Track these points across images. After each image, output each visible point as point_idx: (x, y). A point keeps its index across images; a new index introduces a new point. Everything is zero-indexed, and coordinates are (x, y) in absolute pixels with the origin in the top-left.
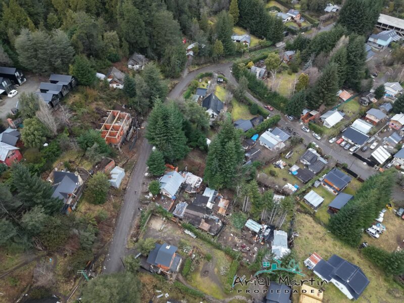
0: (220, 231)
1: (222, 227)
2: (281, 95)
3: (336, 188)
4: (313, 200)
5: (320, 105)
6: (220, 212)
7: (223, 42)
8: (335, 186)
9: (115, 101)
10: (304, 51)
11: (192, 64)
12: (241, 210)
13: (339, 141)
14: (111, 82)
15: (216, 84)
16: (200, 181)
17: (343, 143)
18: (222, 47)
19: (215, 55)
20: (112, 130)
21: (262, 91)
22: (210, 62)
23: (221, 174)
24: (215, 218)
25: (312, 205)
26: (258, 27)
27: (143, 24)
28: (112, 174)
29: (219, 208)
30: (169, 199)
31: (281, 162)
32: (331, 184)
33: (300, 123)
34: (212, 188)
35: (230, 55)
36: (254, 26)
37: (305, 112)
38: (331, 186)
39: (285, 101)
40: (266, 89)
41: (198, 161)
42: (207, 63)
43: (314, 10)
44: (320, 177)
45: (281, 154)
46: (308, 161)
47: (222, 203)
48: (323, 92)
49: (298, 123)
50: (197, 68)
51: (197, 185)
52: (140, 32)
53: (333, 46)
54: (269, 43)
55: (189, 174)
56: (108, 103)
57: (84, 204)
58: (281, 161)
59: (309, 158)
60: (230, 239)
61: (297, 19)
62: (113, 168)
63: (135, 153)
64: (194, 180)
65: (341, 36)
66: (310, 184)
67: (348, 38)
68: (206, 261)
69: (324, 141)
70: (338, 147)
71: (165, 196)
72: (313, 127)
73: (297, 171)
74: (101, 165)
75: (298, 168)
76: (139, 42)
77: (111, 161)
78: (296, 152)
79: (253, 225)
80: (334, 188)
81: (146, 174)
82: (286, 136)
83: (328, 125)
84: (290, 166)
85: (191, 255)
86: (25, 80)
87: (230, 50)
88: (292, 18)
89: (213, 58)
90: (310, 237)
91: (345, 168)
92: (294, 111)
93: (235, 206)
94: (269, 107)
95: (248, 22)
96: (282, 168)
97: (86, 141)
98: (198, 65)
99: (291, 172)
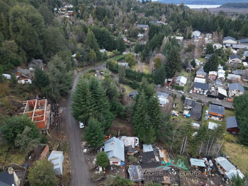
3: (221, 115)
9: (28, 94)
11: (78, 67)
13: (195, 91)
16: (137, 140)
17: (198, 92)
18: (95, 54)
22: (89, 65)
28: (51, 160)
29: (162, 158)
30: (118, 167)
32: (216, 114)
33: (166, 87)
35: (100, 60)
36: (106, 44)
38: (216, 116)
39: (151, 76)
40: (135, 72)
41: (122, 126)
42: (87, 66)
44: (205, 113)
46: (190, 106)
47: (162, 154)
48: (174, 64)
49: (164, 88)
50: (82, 69)
51: (136, 144)
54: (119, 52)
56: (21, 95)
58: (173, 111)
59: (190, 104)
61: (126, 41)
62: (49, 155)
63: (63, 134)
64: (131, 141)
67: (168, 38)
69: (187, 94)
70: (196, 94)
71: (114, 166)
73: (189, 113)
74: (35, 155)
75: (187, 112)
76: (36, 49)
77: (45, 147)
78: (178, 103)
80: (219, 117)
81: (85, 150)
82: (166, 95)
83: (182, 84)
87: (100, 56)
90: (236, 154)
91: (212, 103)
96: (178, 115)
98: (82, 67)
99: (186, 115)
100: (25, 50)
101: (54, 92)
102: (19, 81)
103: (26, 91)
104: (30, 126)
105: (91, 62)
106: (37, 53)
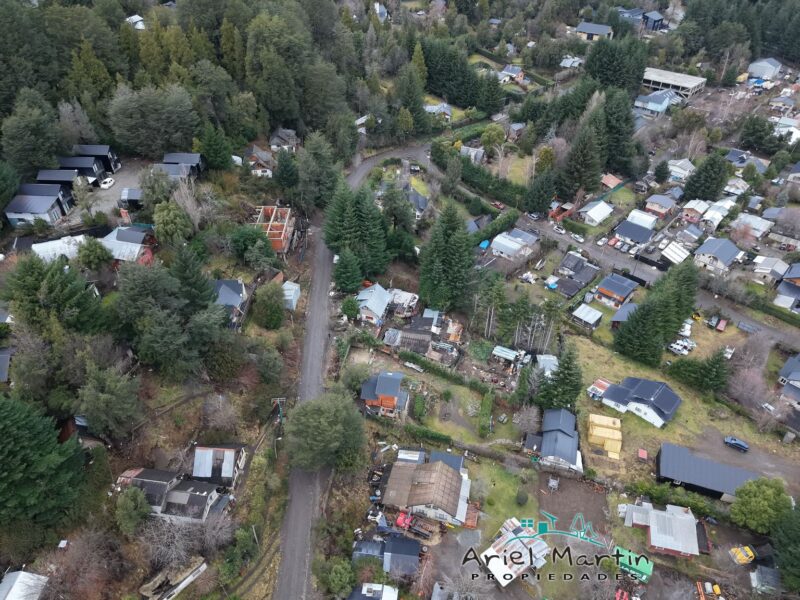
0: (456, 362)
1: (458, 358)
2: (514, 182)
3: (618, 298)
4: (587, 315)
5: (576, 191)
6: (451, 339)
8: (615, 296)
9: (264, 195)
10: (539, 121)
11: (367, 148)
12: (482, 335)
13: (612, 242)
14: (253, 167)
15: (408, 174)
16: (414, 298)
17: (619, 244)
18: (411, 120)
19: (400, 133)
20: (271, 230)
21: (482, 181)
22: (393, 144)
24: (447, 346)
25: (586, 323)
26: (460, 91)
28: (284, 289)
29: (450, 334)
30: (373, 325)
31: (529, 275)
32: (609, 294)
33: (548, 221)
34: (434, 307)
35: (423, 133)
37: (555, 206)
38: (609, 298)
39: (521, 190)
40: (489, 176)
42: (390, 146)
43: (543, 65)
44: (591, 287)
45: (528, 264)
46: (571, 270)
47: (453, 328)
49: (546, 222)
50: (374, 153)
51: (412, 304)
52: (288, 94)
53: (583, 108)
54: (482, 115)
55: (396, 291)
56: (255, 196)
57: (253, 327)
58: (529, 272)
59: (572, 264)
60: (473, 373)
61: (520, 78)
62: (283, 282)
63: (307, 267)
64: (406, 298)
65: (593, 92)
66: (579, 298)
67: (603, 94)
68: (443, 402)
69: (590, 244)
70: (612, 249)
71: (367, 322)
72: (569, 224)
73: (556, 283)
74: (266, 278)
75: (556, 279)
77: (278, 273)
78: (550, 260)
79: (502, 352)
80: (614, 300)
81: (332, 294)
82: (532, 238)
83: (592, 221)
84: (544, 279)
85: (421, 392)
86: (119, 166)
88: (512, 78)
91: (626, 274)
92: (539, 203)
93: (473, 332)
94: (498, 203)
96: (533, 282)
98: (374, 148)
99: (548, 286)
100: (267, 109)
101: (304, 199)
102: (253, 172)
103: (261, 190)
104: (263, 239)
105: (398, 137)
106: (288, 117)
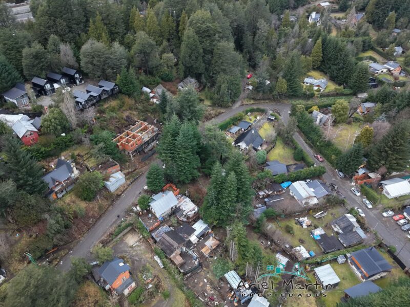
0: (194, 271)
1: (196, 268)
2: (335, 147)
3: (365, 272)
4: (325, 276)
5: (380, 167)
6: (203, 250)
7: (288, 81)
8: (364, 270)
9: (149, 115)
10: (386, 105)
11: (248, 98)
12: (229, 257)
13: (397, 217)
14: (153, 97)
15: (266, 120)
16: (194, 210)
17: (402, 221)
18: (285, 86)
19: (275, 93)
20: (130, 137)
21: (315, 137)
23: (217, 209)
24: (195, 255)
25: (321, 283)
26: (339, 73)
27: (201, 51)
28: (112, 177)
29: (205, 246)
30: (156, 218)
31: (306, 221)
32: (359, 266)
33: (351, 182)
34: (205, 222)
35: (294, 96)
36: (335, 71)
37: (361, 172)
38: (358, 268)
39: (338, 153)
40: (320, 136)
42: (266, 100)
44: (348, 252)
45: (309, 211)
46: (341, 229)
47: (211, 242)
48: (386, 152)
49: (349, 182)
50: (252, 102)
51: (190, 213)
52: (197, 58)
55: (188, 200)
56: (141, 114)
57: (71, 196)
58: (306, 218)
59: (343, 225)
60: (201, 284)
61: (396, 72)
62: (116, 172)
63: (146, 165)
64: (189, 207)
66: (330, 257)
68: (163, 298)
69: (375, 212)
71: (153, 215)
72: (365, 190)
73: (321, 236)
74: (105, 166)
75: (323, 232)
76: (194, 66)
77: (116, 164)
78: (332, 214)
79: (233, 278)
81: (146, 187)
82: (323, 192)
83: (388, 194)
84: (316, 227)
85: (148, 284)
86: (83, 82)
87: (296, 91)
88: (389, 70)
89: (273, 95)
91: (391, 253)
92: (345, 167)
93: (222, 249)
94: (319, 156)
95: (330, 68)
96: (305, 226)
97: (96, 140)
98: (254, 99)
99: (313, 234)
102: (152, 100)
106: (196, 71)
